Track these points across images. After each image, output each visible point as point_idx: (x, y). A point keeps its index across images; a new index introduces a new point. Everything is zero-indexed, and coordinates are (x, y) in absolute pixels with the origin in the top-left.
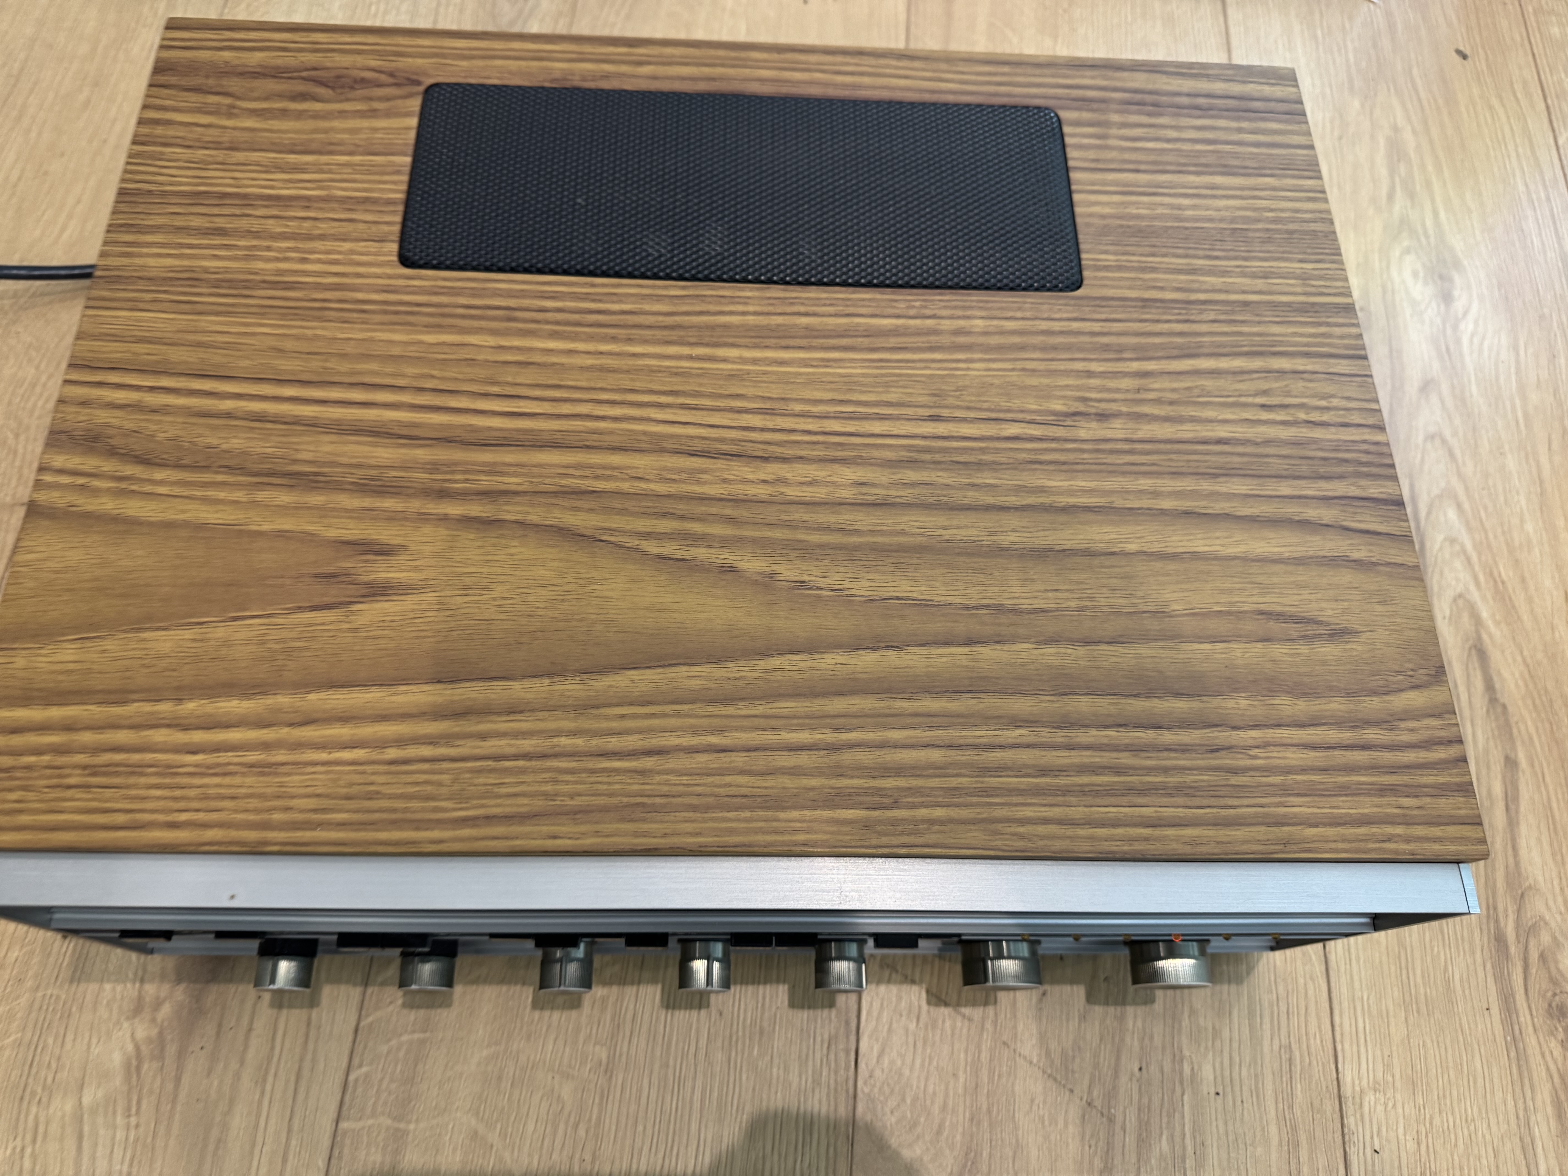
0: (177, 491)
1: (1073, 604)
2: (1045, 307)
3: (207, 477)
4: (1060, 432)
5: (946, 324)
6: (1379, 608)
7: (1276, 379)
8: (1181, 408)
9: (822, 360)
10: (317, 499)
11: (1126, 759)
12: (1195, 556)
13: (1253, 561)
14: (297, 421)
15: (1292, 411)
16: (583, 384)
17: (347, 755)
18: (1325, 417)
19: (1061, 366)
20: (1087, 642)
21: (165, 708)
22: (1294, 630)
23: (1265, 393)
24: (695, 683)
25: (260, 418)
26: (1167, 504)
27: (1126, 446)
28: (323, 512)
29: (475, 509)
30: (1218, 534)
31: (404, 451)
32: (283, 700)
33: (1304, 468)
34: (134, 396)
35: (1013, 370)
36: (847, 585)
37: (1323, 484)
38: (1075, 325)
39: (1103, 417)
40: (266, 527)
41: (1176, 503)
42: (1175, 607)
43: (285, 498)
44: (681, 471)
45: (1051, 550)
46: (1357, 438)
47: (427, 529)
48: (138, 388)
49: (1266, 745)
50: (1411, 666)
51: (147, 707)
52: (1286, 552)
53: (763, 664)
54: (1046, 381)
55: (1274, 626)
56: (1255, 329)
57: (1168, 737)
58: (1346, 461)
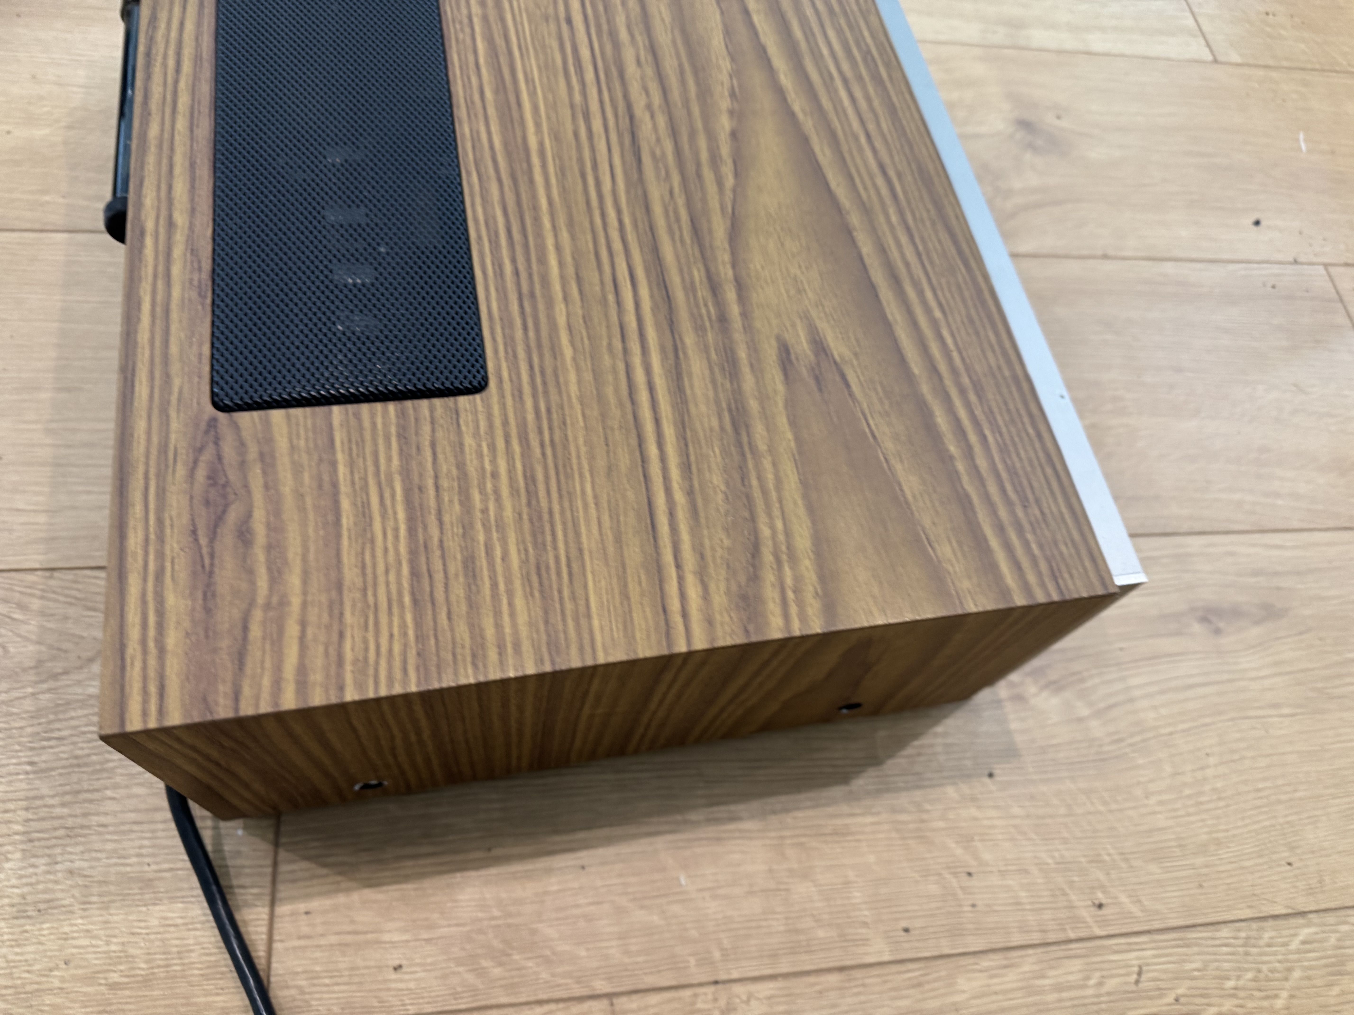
0: (777, 513)
3: (757, 493)
10: (753, 405)
14: (682, 438)
16: (589, 237)
21: (960, 466)
24: (827, 151)
25: (686, 468)
28: (764, 398)
31: (690, 352)
32: (925, 389)
34: (691, 580)
36: (725, 72)
40: (790, 436)
43: (759, 429)
47: (758, 324)
48: (681, 579)
51: (965, 479)
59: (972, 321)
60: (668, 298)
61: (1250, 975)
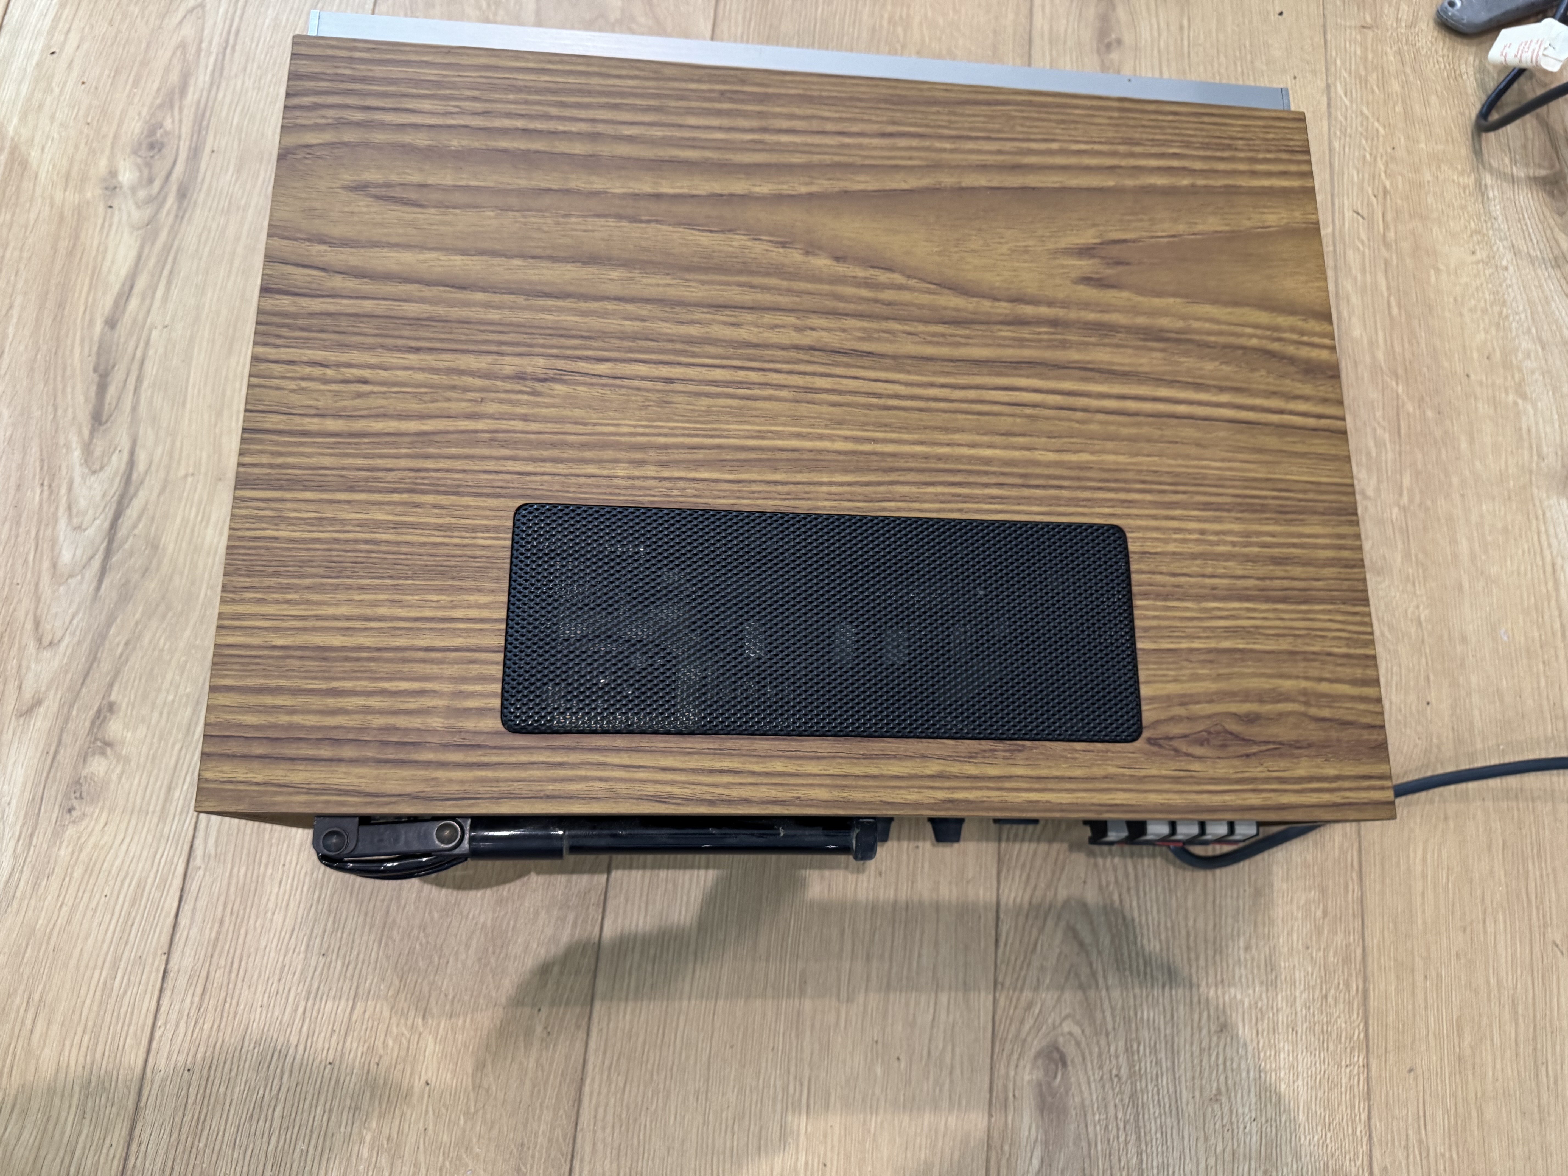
0: (1238, 329)
1: (573, 220)
3: (1222, 340)
4: (561, 364)
5: (651, 471)
6: (317, 205)
7: (344, 408)
8: (446, 382)
9: (763, 438)
10: (1142, 320)
11: (554, 111)
12: (464, 252)
13: (416, 247)
14: (1172, 383)
15: (340, 377)
17: (1083, 147)
18: (308, 370)
19: (550, 427)
20: (566, 191)
21: (1201, 182)
22: (397, 193)
23: (359, 395)
24: (862, 178)
25: (1198, 387)
26: (479, 296)
27: (504, 348)
28: (1135, 311)
29: (1029, 310)
30: (440, 269)
31: (1088, 358)
32: (1129, 182)
33: (344, 324)
34: (1292, 406)
35: (595, 425)
36: (749, 243)
37: (331, 308)
38: (530, 468)
39: (520, 377)
40: (1171, 300)
41: (470, 296)
42: (491, 214)
43: (1164, 322)
44: (879, 340)
45: (584, 263)
46: (282, 350)
47: (1061, 296)
48: (1291, 413)
50: (307, 161)
51: (1212, 182)
52: (385, 252)
53: (814, 189)
54: (567, 413)
55: (413, 195)
56: (350, 461)
57: (520, 123)
58: (302, 329)
59: (1063, 122)
60: (1031, 363)
61: (1364, 142)
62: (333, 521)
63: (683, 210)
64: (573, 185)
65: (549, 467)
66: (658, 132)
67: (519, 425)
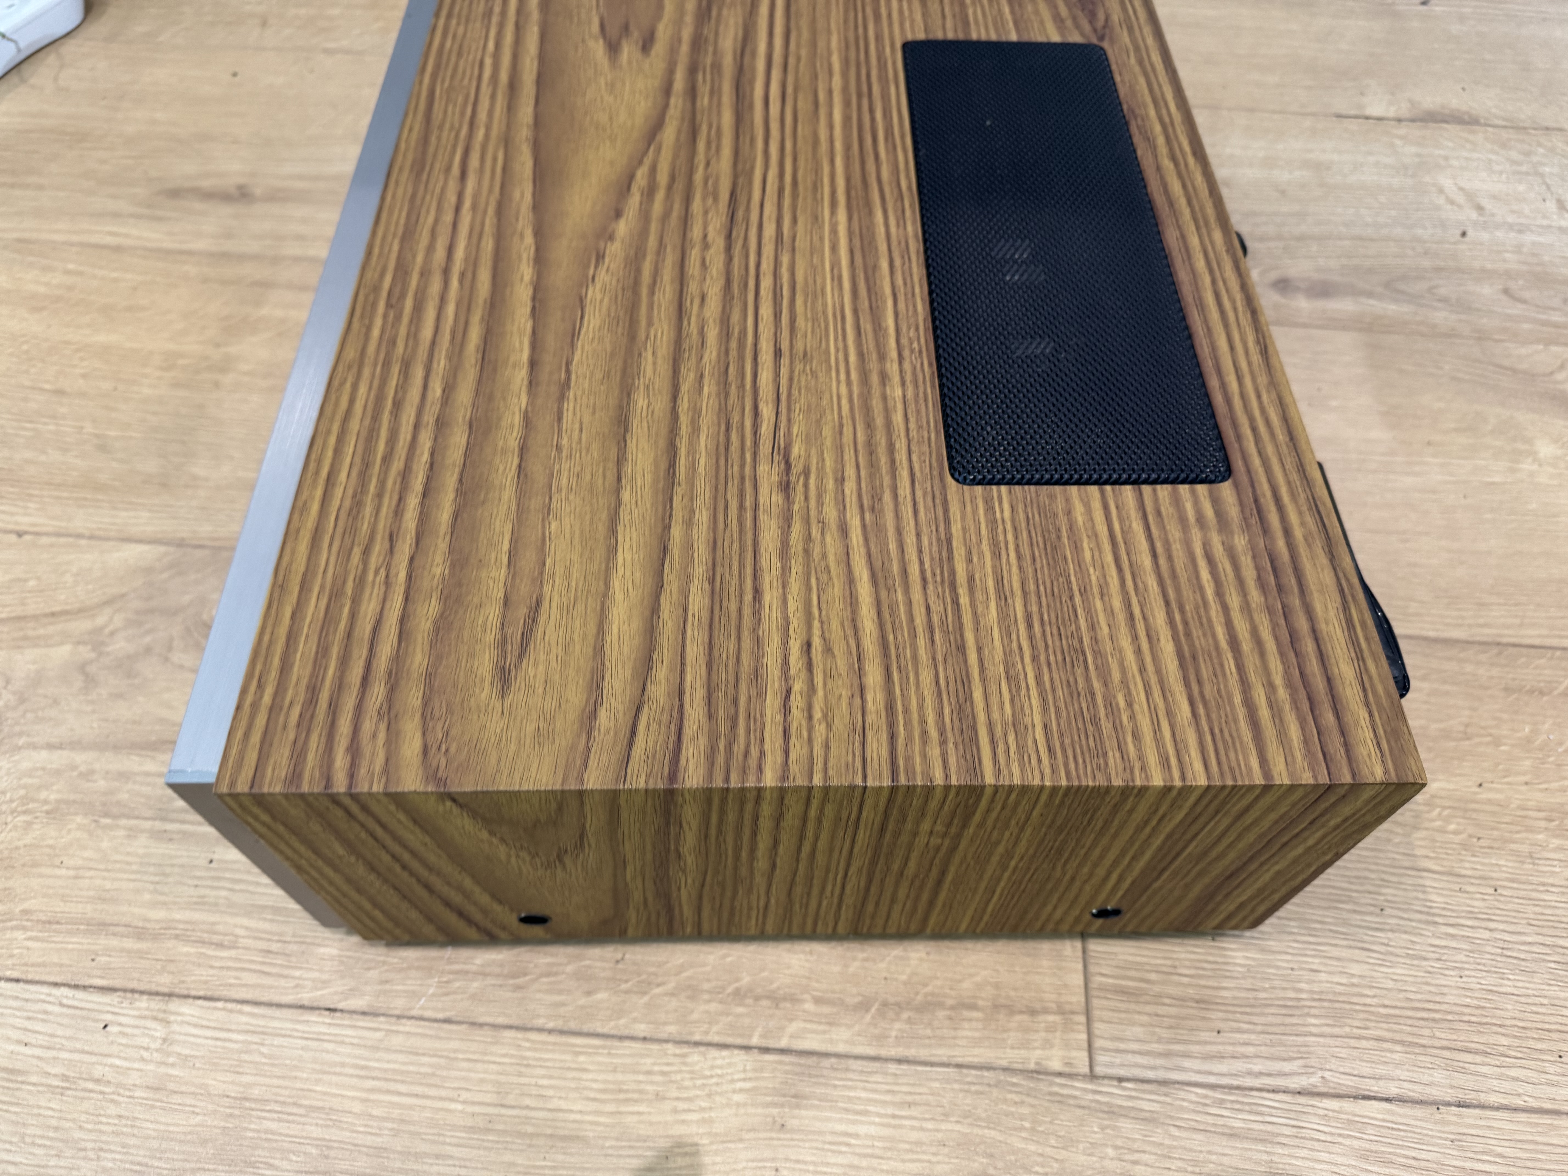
1: (565, 441)
2: (926, 448)
4: (765, 448)
5: (893, 368)
6: (530, 728)
7: (849, 666)
8: (800, 559)
10: (689, 18)
11: (397, 465)
12: (612, 550)
13: (603, 604)
14: (754, 6)
15: (804, 674)
17: (491, 42)
18: (797, 712)
19: (849, 456)
20: (523, 450)
22: (515, 632)
23: (828, 649)
26: (676, 532)
27: (748, 504)
28: (679, 21)
29: (679, 85)
30: (638, 574)
31: (730, 51)
32: (535, 17)
33: (722, 676)
35: (840, 416)
37: (700, 694)
38: (905, 474)
39: (786, 487)
41: (677, 540)
42: (554, 524)
44: (715, 189)
45: (626, 430)
46: (767, 747)
47: (663, 65)
49: (388, 583)
50: (453, 750)
52: (611, 637)
53: (528, 232)
54: (828, 442)
55: (522, 611)
56: (922, 653)
57: (413, 502)
58: (734, 726)
62: (1008, 665)
63: (551, 341)
64: (513, 443)
65: (901, 456)
66: (441, 364)
67: (850, 487)
